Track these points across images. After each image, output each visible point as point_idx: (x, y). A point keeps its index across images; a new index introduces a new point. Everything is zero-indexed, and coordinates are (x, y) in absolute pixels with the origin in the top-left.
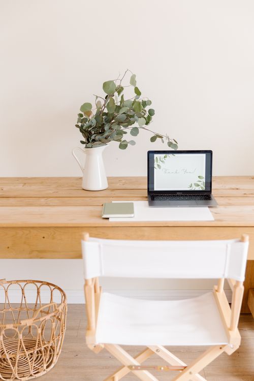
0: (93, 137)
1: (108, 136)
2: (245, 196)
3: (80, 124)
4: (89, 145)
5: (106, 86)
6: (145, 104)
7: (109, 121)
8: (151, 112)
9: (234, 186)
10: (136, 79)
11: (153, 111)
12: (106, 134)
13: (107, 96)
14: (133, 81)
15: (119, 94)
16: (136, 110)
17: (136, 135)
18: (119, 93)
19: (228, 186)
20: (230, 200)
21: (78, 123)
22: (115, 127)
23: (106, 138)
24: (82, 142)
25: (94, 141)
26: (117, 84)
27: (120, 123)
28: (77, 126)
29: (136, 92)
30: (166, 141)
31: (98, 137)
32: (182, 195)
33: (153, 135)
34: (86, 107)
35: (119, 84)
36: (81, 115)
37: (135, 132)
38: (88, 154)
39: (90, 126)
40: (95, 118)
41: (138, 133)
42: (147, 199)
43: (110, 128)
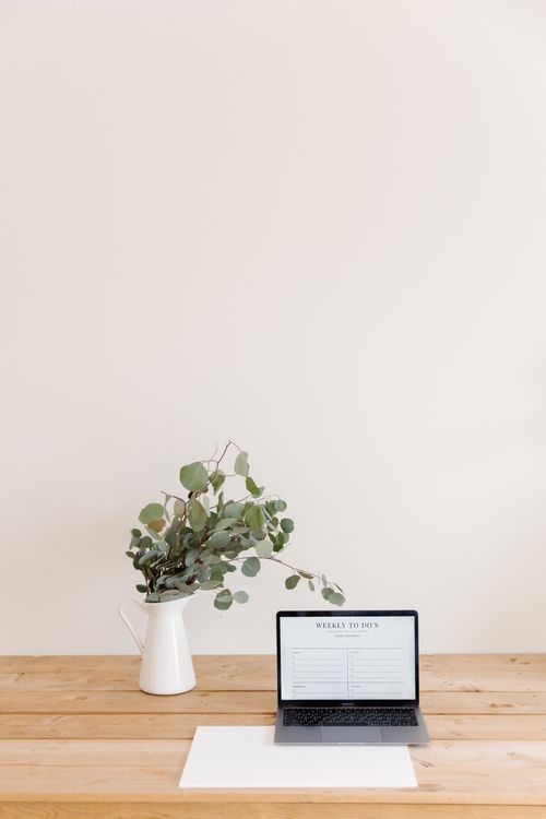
0: (160, 581)
1: (194, 577)
2: (494, 711)
3: (135, 550)
4: (154, 596)
5: (186, 474)
6: (272, 507)
7: (195, 545)
8: (287, 526)
9: (470, 683)
10: (249, 461)
11: (290, 522)
12: (189, 574)
13: (191, 493)
14: (242, 465)
15: (215, 490)
16: (251, 524)
17: (255, 575)
18: (216, 486)
19: (458, 683)
20: (458, 722)
21: (131, 548)
22: (209, 559)
23: (189, 582)
24: (141, 589)
25: (163, 587)
26: (211, 469)
27: (217, 551)
28: (130, 554)
29: (249, 488)
30: (319, 587)
31: (170, 581)
32: (353, 711)
33: (291, 573)
34: (151, 514)
35: (214, 470)
36: (136, 533)
37: (252, 567)
38: (153, 616)
39: (155, 558)
40: (167, 540)
41: (258, 569)
42: (274, 720)
43: (198, 561)
